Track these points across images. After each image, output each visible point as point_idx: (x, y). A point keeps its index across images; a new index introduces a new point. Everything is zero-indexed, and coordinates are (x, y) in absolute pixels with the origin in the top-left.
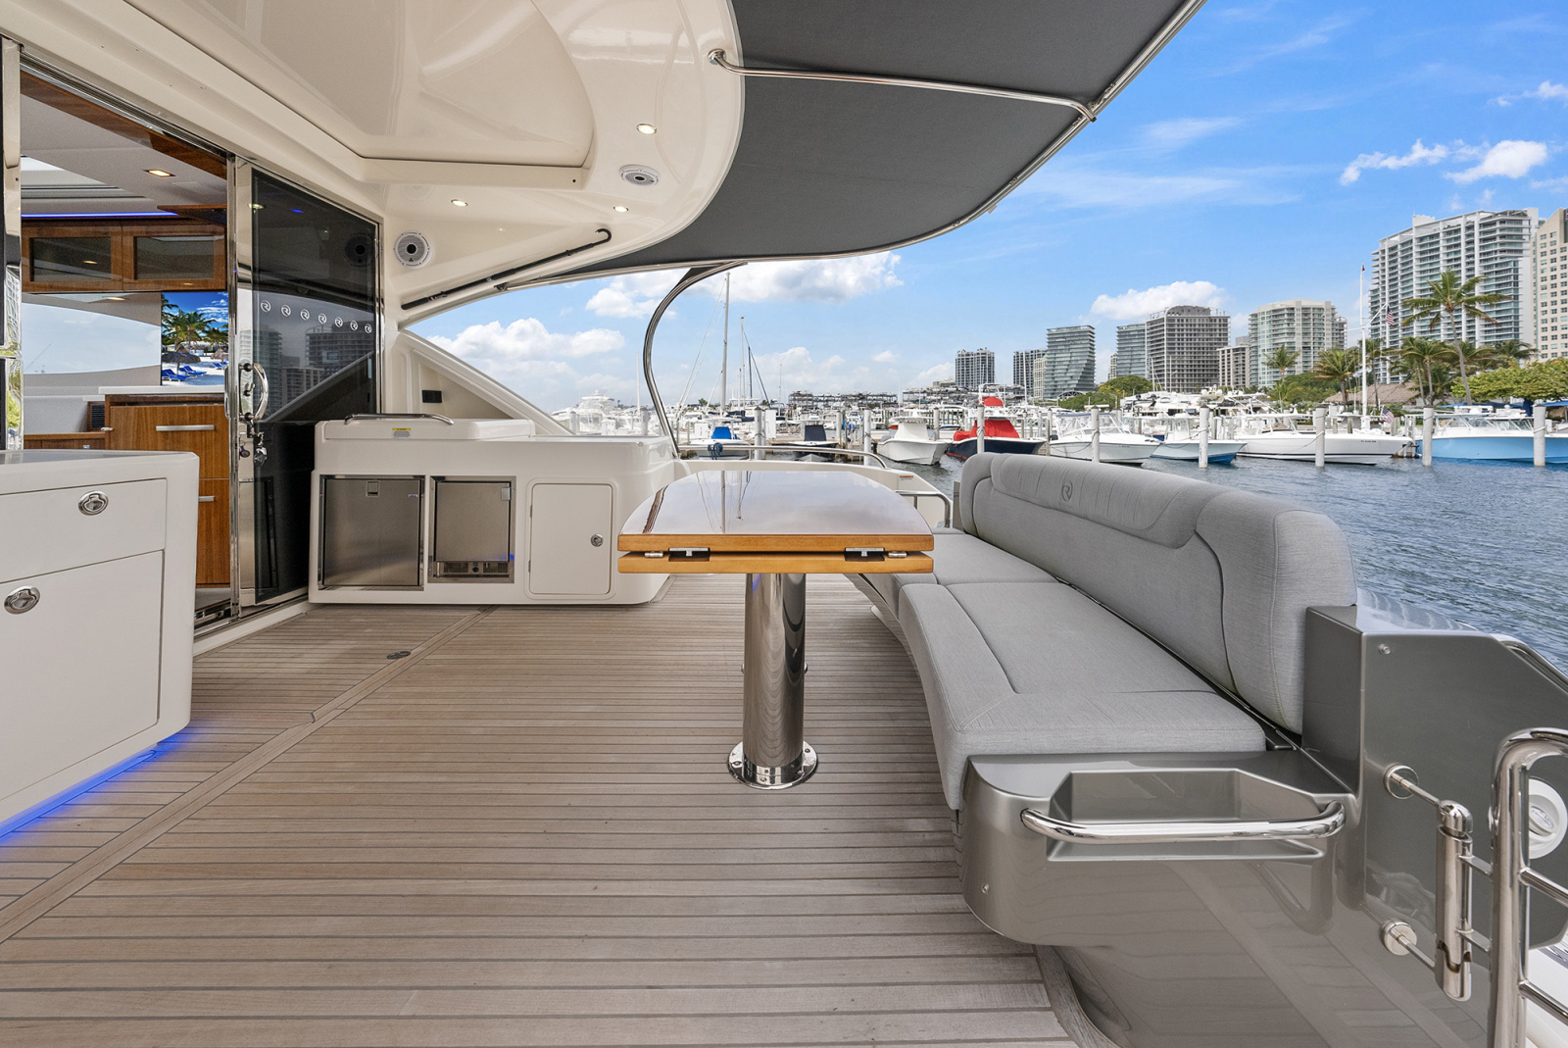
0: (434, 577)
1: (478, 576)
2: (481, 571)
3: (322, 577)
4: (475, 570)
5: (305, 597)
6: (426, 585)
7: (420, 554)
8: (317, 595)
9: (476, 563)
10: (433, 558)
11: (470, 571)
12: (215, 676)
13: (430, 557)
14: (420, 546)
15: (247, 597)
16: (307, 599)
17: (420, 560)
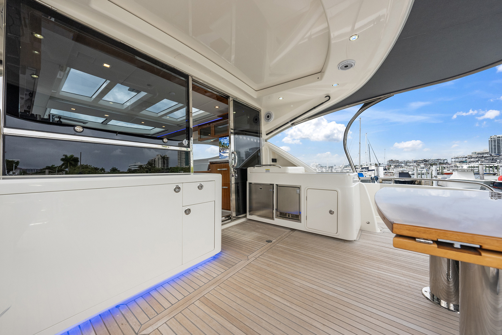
0: (277, 216)
1: (289, 218)
2: (290, 217)
3: (250, 211)
4: (289, 216)
5: (246, 216)
6: (275, 219)
7: (273, 207)
8: (249, 217)
9: (289, 214)
10: (277, 210)
11: (287, 216)
12: (227, 236)
13: (276, 209)
14: (273, 205)
15: (234, 214)
16: (246, 217)
17: (273, 209)
